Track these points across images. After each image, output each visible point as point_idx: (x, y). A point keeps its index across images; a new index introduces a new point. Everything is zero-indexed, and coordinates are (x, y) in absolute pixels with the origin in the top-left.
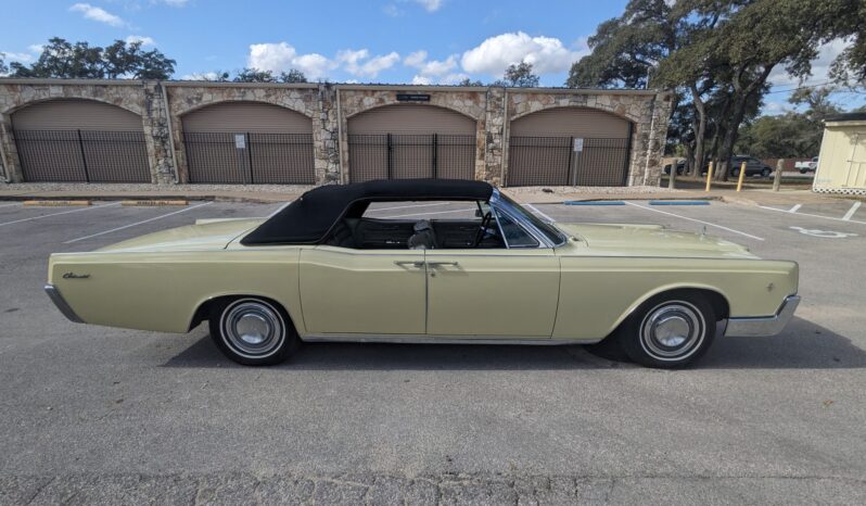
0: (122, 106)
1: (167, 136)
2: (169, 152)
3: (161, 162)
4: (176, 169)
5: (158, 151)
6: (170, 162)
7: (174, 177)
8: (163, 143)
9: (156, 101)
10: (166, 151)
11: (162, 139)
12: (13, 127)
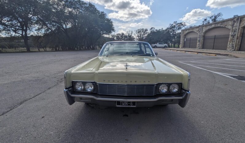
0: (226, 27)
1: (235, 35)
2: (234, 40)
3: (231, 43)
4: (235, 46)
5: (231, 40)
6: (233, 43)
7: (233, 48)
8: (233, 37)
9: (235, 24)
10: (233, 40)
11: (233, 36)
12: (204, 36)
